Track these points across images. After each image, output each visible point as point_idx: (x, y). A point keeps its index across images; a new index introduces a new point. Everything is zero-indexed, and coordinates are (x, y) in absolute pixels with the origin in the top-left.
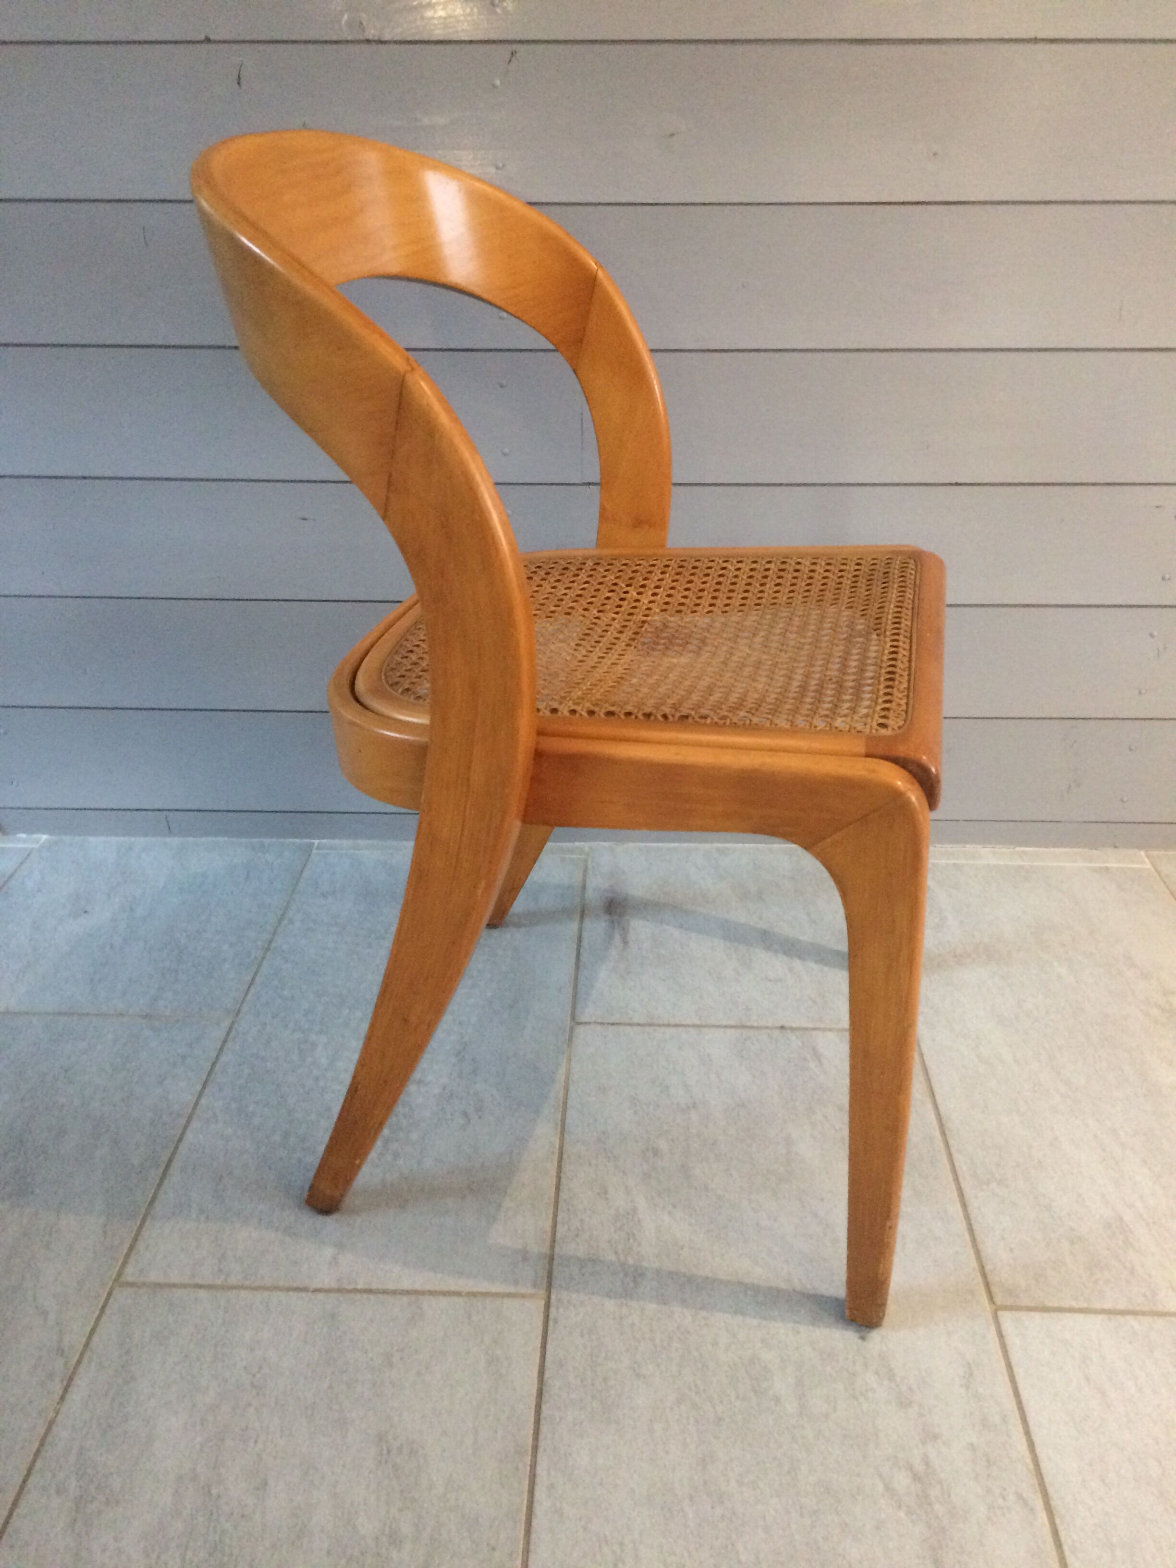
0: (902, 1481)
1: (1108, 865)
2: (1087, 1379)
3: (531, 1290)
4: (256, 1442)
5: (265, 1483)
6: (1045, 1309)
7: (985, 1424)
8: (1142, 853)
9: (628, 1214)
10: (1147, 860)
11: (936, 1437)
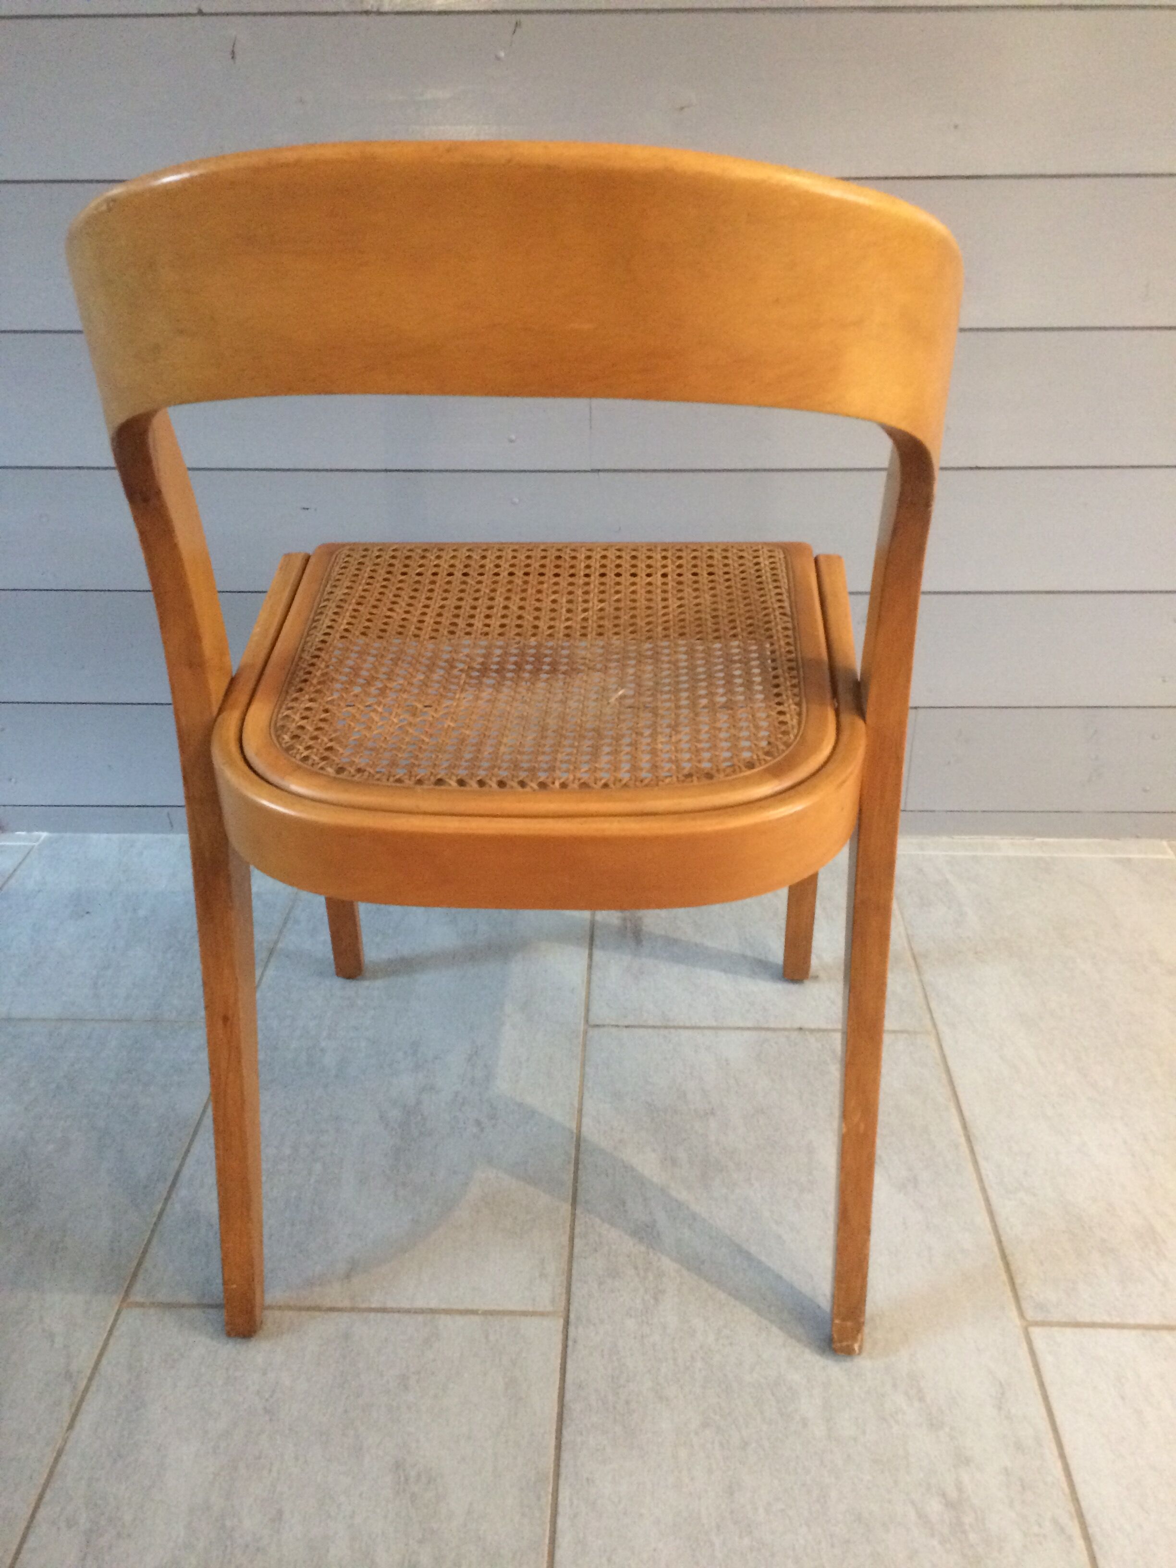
0: (935, 1507)
1: (1131, 856)
2: (1123, 1398)
3: (550, 1308)
4: (270, 1471)
5: (280, 1512)
6: (1077, 1325)
7: (1019, 1447)
8: (1164, 843)
9: (648, 1227)
10: (1169, 850)
11: (967, 1461)
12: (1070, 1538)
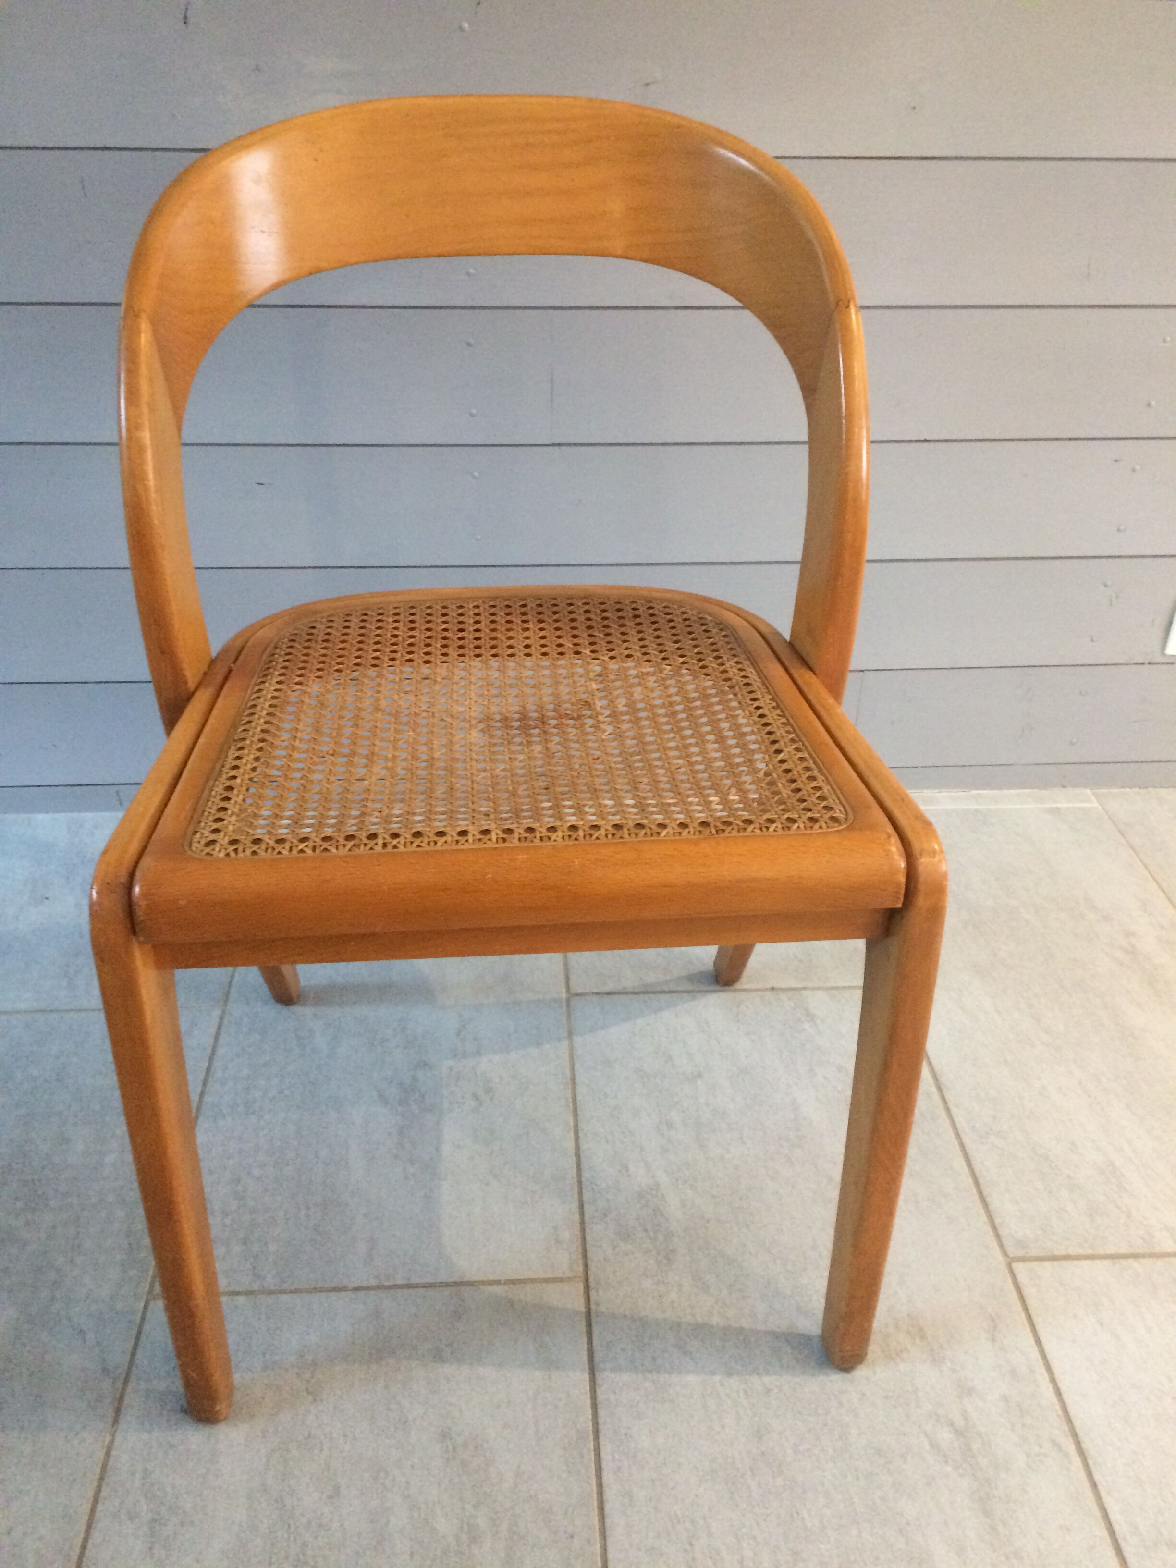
0: (945, 1436)
1: (1059, 805)
2: (1101, 1324)
3: (569, 1274)
4: (321, 1449)
5: (337, 1490)
6: (1055, 1258)
7: (1013, 1373)
8: (1088, 792)
9: (651, 1189)
10: (1093, 798)
11: (970, 1391)
12: (1066, 1455)
